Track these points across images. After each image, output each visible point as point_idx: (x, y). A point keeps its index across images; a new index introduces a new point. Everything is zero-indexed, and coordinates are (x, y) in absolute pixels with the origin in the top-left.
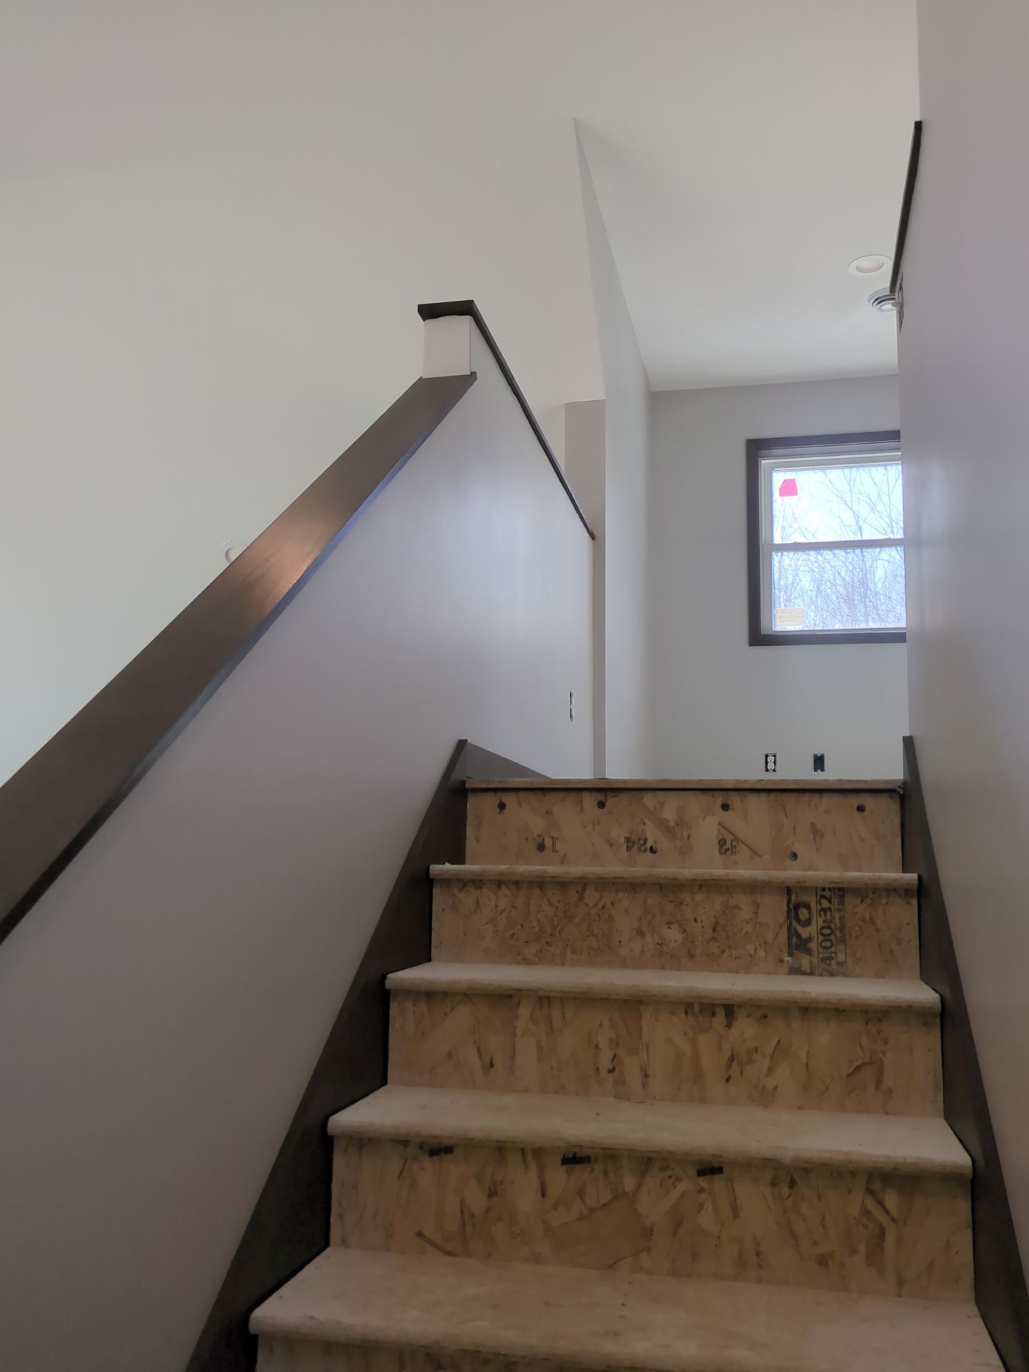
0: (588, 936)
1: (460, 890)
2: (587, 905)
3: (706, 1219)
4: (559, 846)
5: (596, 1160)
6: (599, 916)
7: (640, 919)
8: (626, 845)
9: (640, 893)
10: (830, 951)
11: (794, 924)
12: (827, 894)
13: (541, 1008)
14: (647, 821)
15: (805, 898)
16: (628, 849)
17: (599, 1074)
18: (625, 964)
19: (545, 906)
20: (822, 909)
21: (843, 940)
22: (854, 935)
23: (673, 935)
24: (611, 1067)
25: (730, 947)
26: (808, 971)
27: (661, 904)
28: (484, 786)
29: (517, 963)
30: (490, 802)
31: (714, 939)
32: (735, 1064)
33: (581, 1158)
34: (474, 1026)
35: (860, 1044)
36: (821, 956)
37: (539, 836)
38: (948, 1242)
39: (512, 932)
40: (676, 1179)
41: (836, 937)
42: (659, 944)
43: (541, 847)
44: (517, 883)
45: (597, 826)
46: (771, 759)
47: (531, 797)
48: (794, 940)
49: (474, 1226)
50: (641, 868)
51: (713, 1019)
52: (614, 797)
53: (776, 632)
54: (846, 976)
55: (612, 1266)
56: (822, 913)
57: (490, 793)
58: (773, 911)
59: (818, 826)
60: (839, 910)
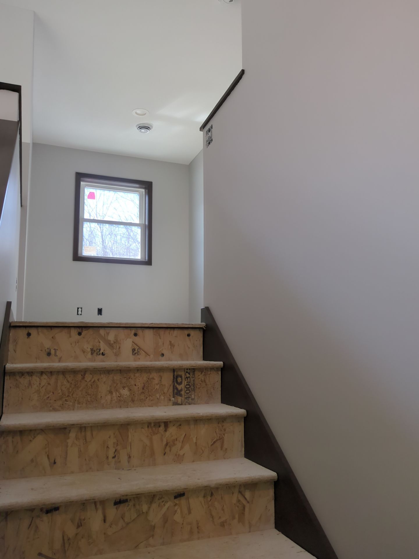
0: (86, 395)
1: (20, 377)
2: (86, 381)
3: (177, 517)
4: (58, 353)
5: (130, 500)
6: (92, 386)
7: (111, 386)
8: (91, 352)
9: (111, 374)
10: (189, 394)
11: (176, 384)
12: (188, 371)
13: (81, 432)
14: (101, 341)
15: (180, 373)
16: (92, 354)
17: (108, 460)
18: (103, 407)
19: (65, 382)
20: (186, 377)
21: (194, 390)
22: (198, 387)
23: (125, 392)
24: (114, 456)
25: (150, 396)
26: (180, 403)
27: (120, 379)
28: (21, 325)
29: (50, 411)
30: (23, 333)
31: (143, 393)
32: (168, 447)
33: (123, 500)
34: (46, 445)
35: (216, 432)
36: (185, 397)
37: (48, 348)
38: (266, 507)
39: (48, 396)
40: (165, 502)
41: (191, 389)
42: (119, 397)
43: (49, 354)
44: (51, 372)
45: (77, 344)
46: (80, 310)
47: (45, 330)
48: (176, 391)
49: (70, 544)
50: (99, 363)
51: (160, 428)
52: (86, 330)
53: (84, 256)
54: (194, 404)
55: (137, 547)
56: (186, 379)
57: (22, 328)
58: (167, 379)
59: (173, 342)
60: (193, 377)
